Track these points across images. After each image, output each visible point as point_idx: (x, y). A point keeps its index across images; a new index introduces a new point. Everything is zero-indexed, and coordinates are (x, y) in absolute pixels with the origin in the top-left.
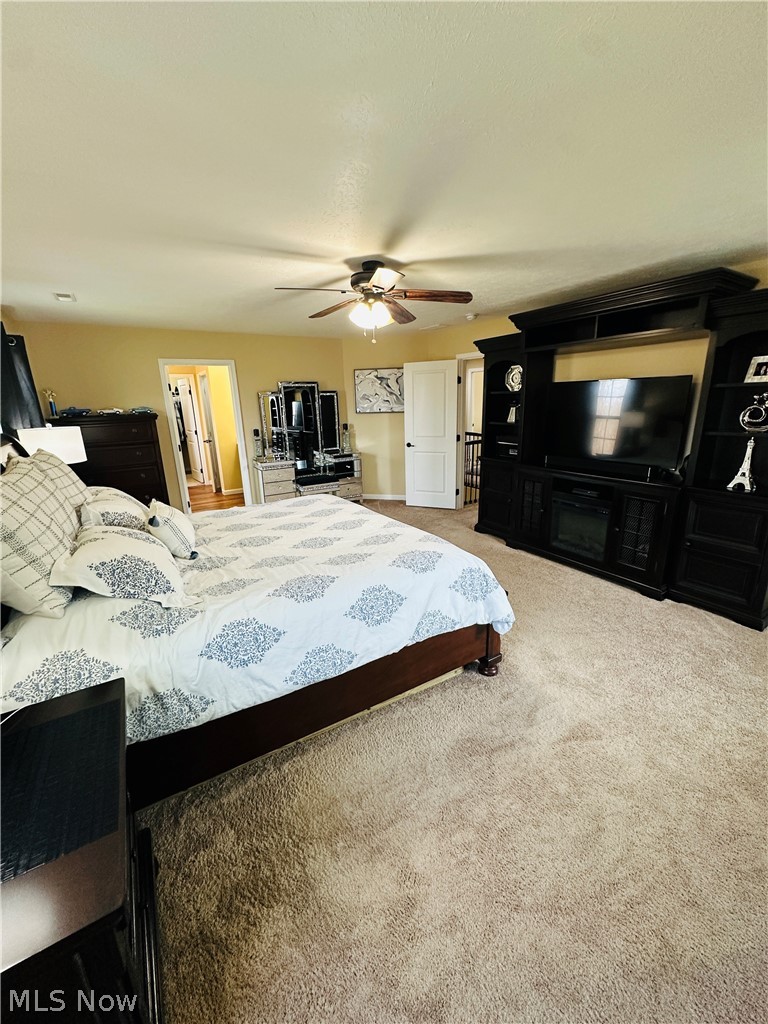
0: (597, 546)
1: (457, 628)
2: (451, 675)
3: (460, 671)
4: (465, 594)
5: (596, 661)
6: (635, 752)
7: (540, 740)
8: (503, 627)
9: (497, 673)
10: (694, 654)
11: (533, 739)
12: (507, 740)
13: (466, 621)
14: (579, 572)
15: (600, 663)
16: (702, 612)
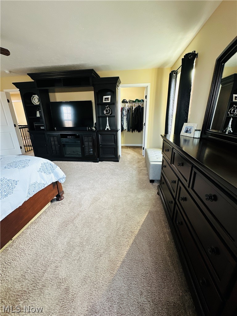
0: (79, 153)
1: (46, 186)
2: (47, 206)
3: (49, 204)
4: (45, 173)
5: (90, 182)
6: (109, 197)
7: (86, 208)
8: (63, 180)
9: (63, 198)
10: (110, 171)
11: (84, 209)
12: (76, 215)
13: (49, 183)
14: (76, 162)
15: (91, 182)
16: (107, 162)
